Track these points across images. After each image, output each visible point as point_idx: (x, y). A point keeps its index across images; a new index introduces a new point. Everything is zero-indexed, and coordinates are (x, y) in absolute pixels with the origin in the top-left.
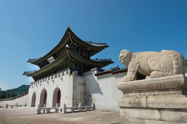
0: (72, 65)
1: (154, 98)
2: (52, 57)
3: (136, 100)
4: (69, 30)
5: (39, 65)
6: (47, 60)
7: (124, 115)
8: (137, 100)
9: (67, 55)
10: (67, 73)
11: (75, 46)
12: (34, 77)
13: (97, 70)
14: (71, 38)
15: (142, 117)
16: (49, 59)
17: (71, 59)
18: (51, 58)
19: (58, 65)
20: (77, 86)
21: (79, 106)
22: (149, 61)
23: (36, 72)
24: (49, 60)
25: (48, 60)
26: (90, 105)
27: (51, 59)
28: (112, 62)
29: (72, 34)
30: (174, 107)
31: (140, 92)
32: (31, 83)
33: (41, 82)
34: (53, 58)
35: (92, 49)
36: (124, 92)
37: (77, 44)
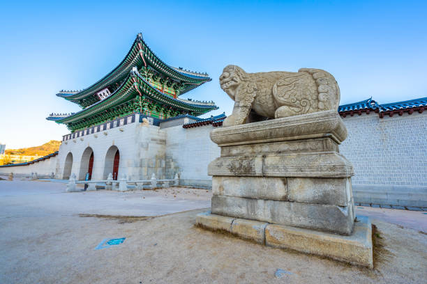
0: (143, 107)
1: (277, 158)
2: (107, 89)
3: (244, 161)
4: (140, 40)
5: (81, 102)
6: (96, 95)
7: (218, 191)
8: (245, 163)
9: (134, 87)
10: (133, 121)
11: (151, 72)
12: (70, 125)
14: (144, 56)
15: (251, 195)
16: (101, 93)
17: (141, 94)
18: (105, 91)
19: (116, 105)
20: (150, 145)
21: (153, 178)
22: (275, 86)
23: (74, 115)
24: (101, 95)
25: (99, 94)
26: (172, 177)
27: (104, 94)
28: (216, 108)
29: (146, 49)
30: (314, 174)
31: (252, 147)
32: (64, 137)
33: (83, 135)
34: (107, 92)
35: (182, 82)
36: (222, 147)
37: (154, 70)
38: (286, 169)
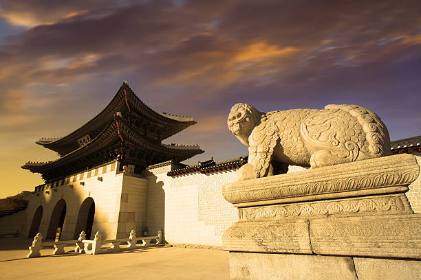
2: (88, 136)
4: (125, 86)
6: (76, 142)
9: (117, 132)
10: (113, 169)
11: (134, 117)
13: (172, 163)
14: (129, 102)
16: (82, 139)
17: (124, 141)
18: (85, 138)
19: (97, 152)
20: (130, 196)
21: (131, 237)
24: (81, 142)
25: (79, 140)
27: (84, 140)
28: (201, 152)
29: (132, 95)
32: (36, 187)
33: (57, 185)
34: (88, 139)
36: (239, 208)
37: (137, 115)
38: (350, 243)
